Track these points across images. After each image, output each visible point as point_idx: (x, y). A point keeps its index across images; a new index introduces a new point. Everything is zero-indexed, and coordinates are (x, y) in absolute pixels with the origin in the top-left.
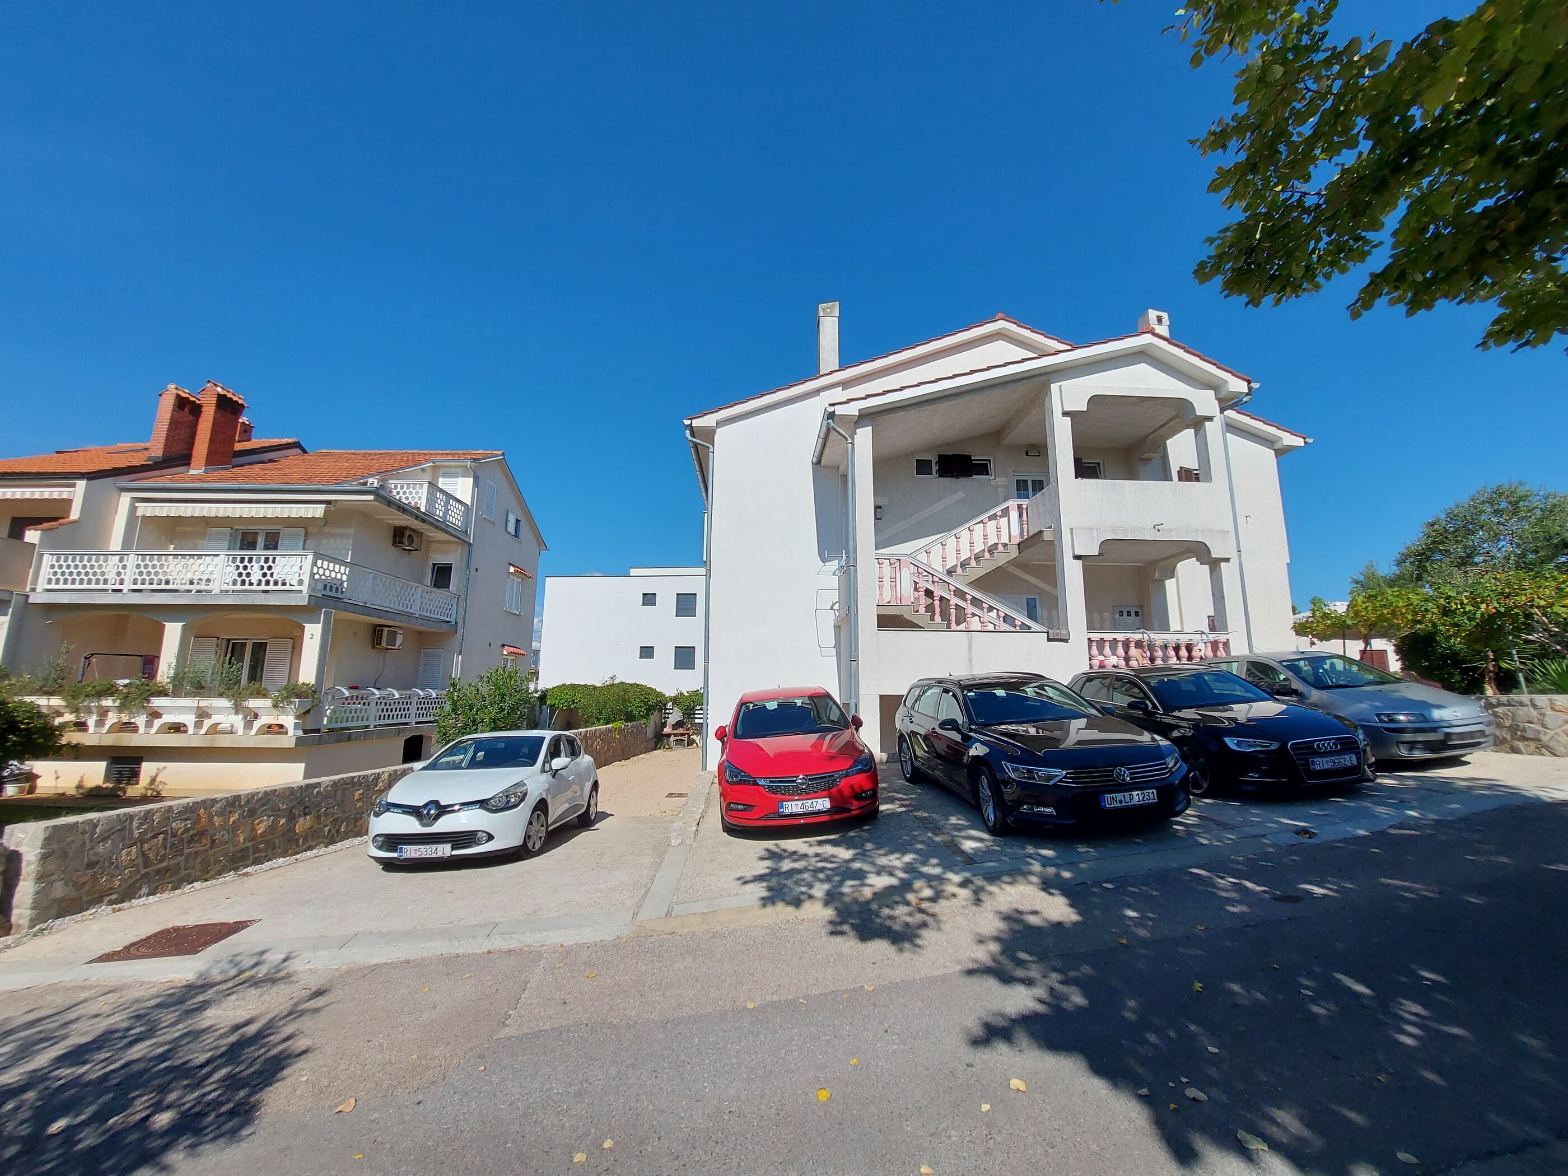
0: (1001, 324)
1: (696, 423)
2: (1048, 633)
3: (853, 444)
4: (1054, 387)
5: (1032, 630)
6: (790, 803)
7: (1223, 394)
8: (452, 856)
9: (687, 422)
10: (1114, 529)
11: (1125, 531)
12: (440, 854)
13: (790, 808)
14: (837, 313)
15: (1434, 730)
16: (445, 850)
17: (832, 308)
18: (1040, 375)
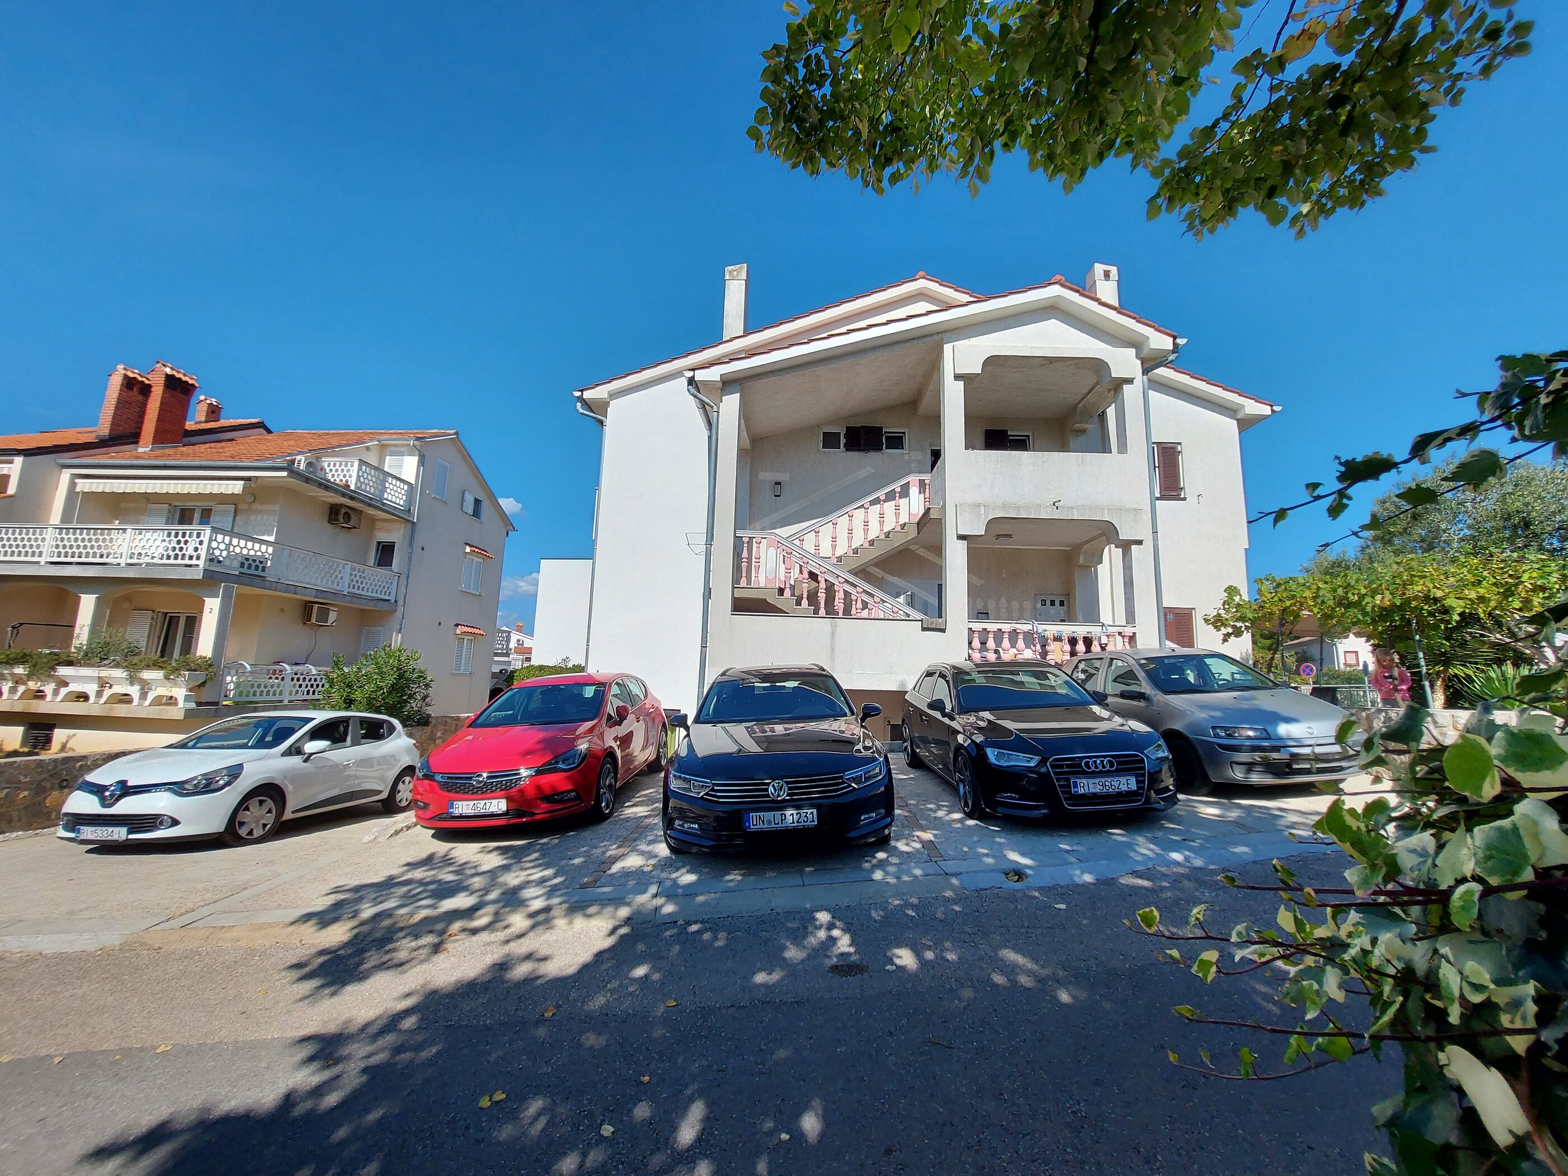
0: (921, 284)
2: (924, 621)
3: (719, 413)
4: (948, 348)
6: (460, 803)
7: (1145, 353)
8: (127, 840)
9: (577, 394)
10: (1004, 507)
11: (1018, 508)
12: (115, 837)
15: (1276, 749)
16: (120, 833)
17: (739, 271)
18: (931, 335)
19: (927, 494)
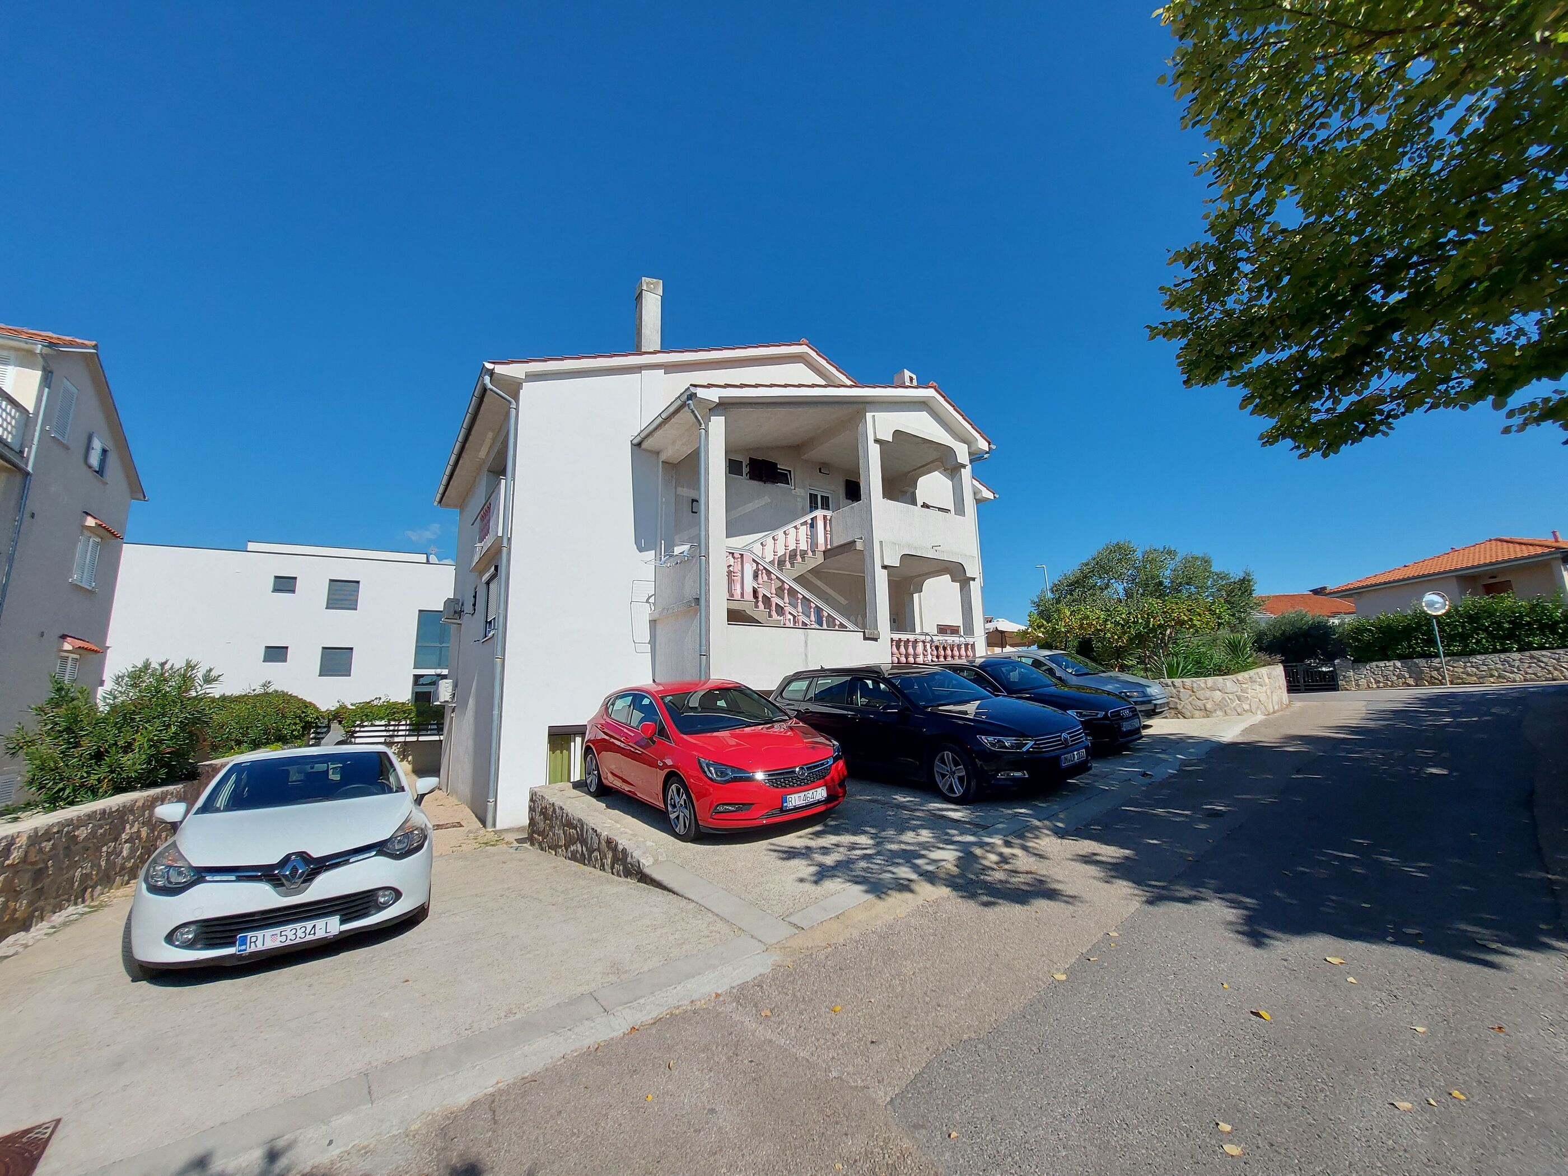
0: (804, 349)
1: (499, 369)
2: (864, 632)
3: (707, 431)
4: (869, 416)
5: (848, 629)
6: (793, 796)
8: (341, 933)
11: (916, 548)
12: (320, 934)
13: (793, 802)
14: (660, 292)
15: (1150, 702)
17: (656, 285)
18: (858, 403)
19: (828, 528)
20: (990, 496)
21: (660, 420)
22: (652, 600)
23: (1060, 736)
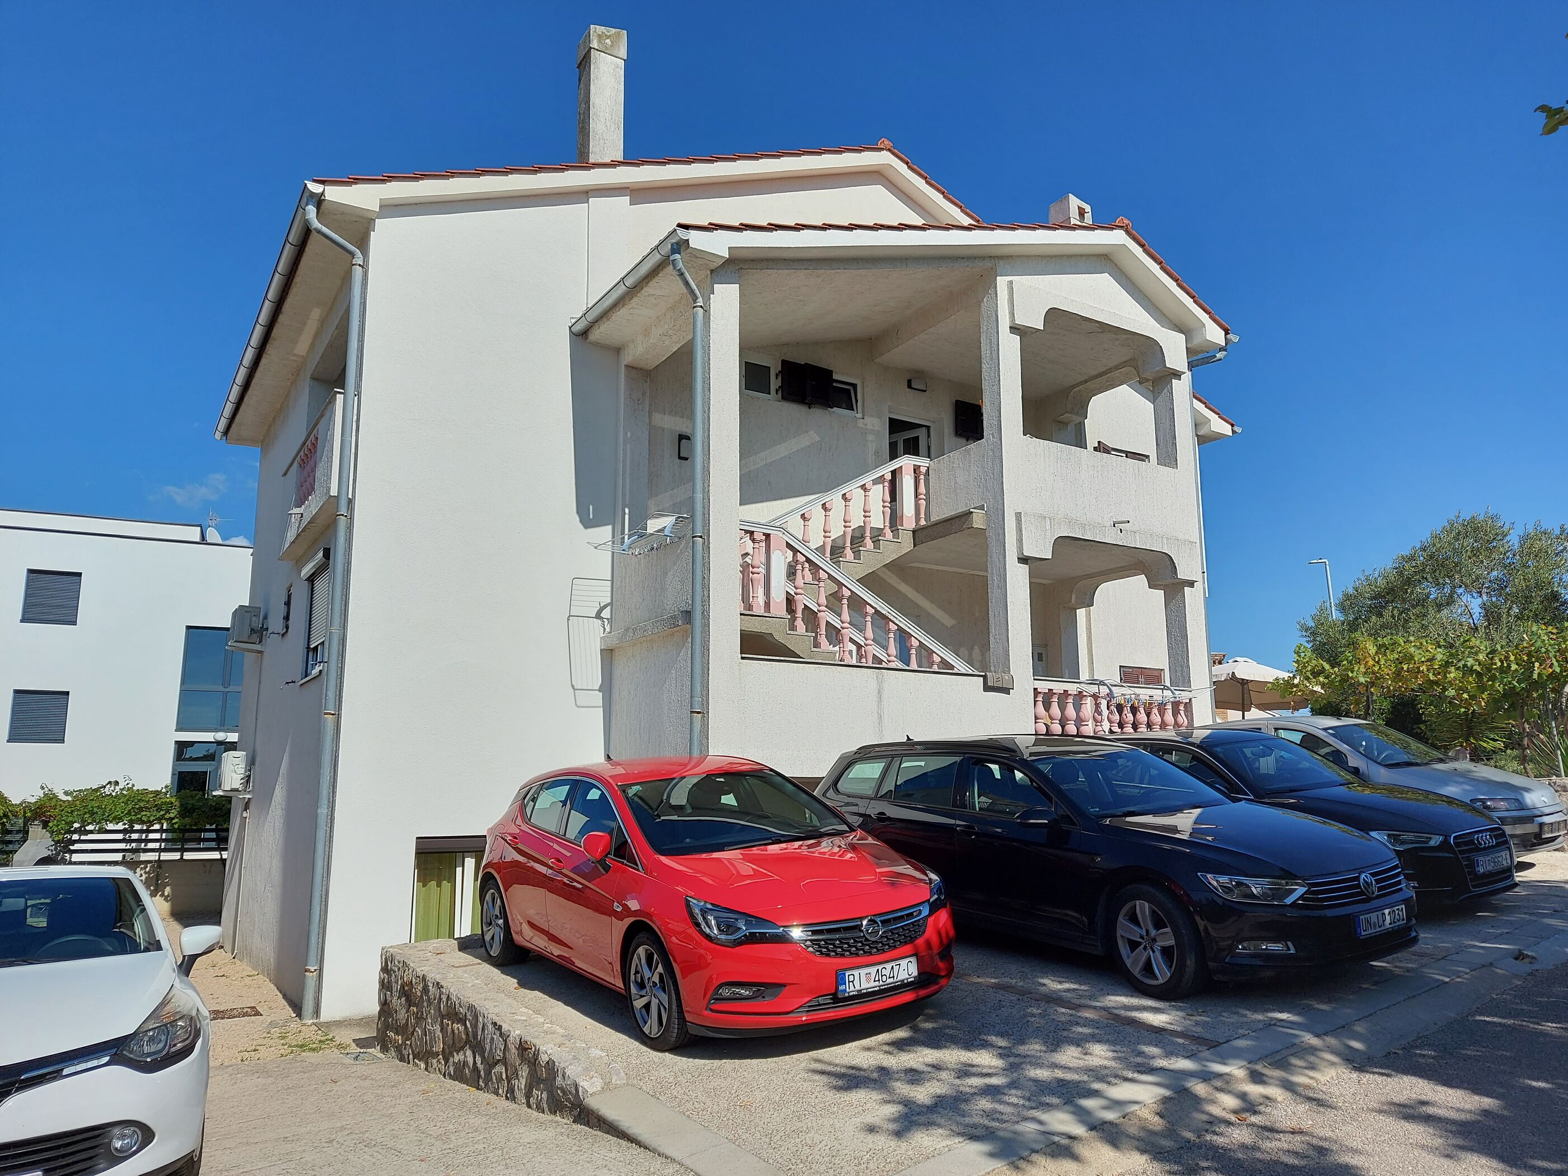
0: (885, 159)
2: (985, 677)
3: (707, 312)
4: (1002, 282)
5: (955, 671)
7: (1196, 342)
9: (315, 188)
10: (1070, 522)
11: (1083, 526)
13: (857, 982)
14: (623, 52)
15: (1530, 819)
17: (614, 39)
18: (983, 258)
19: (922, 489)
20: (1226, 429)
21: (622, 289)
22: (606, 613)
23: (1357, 878)
